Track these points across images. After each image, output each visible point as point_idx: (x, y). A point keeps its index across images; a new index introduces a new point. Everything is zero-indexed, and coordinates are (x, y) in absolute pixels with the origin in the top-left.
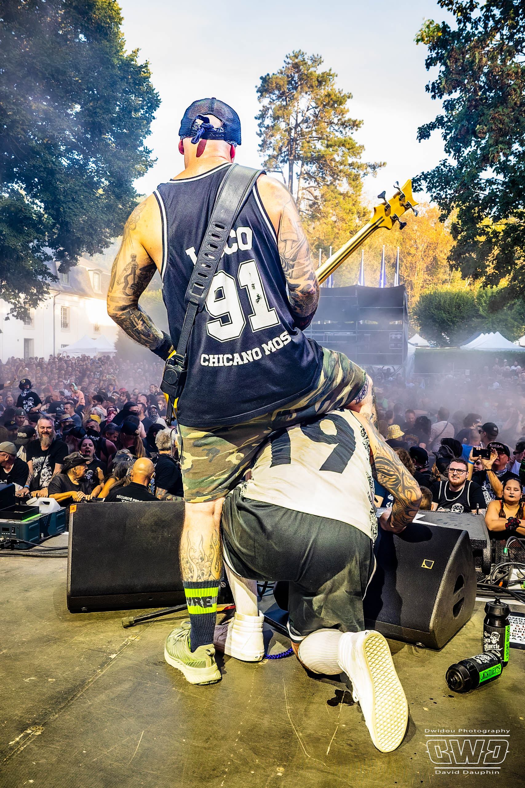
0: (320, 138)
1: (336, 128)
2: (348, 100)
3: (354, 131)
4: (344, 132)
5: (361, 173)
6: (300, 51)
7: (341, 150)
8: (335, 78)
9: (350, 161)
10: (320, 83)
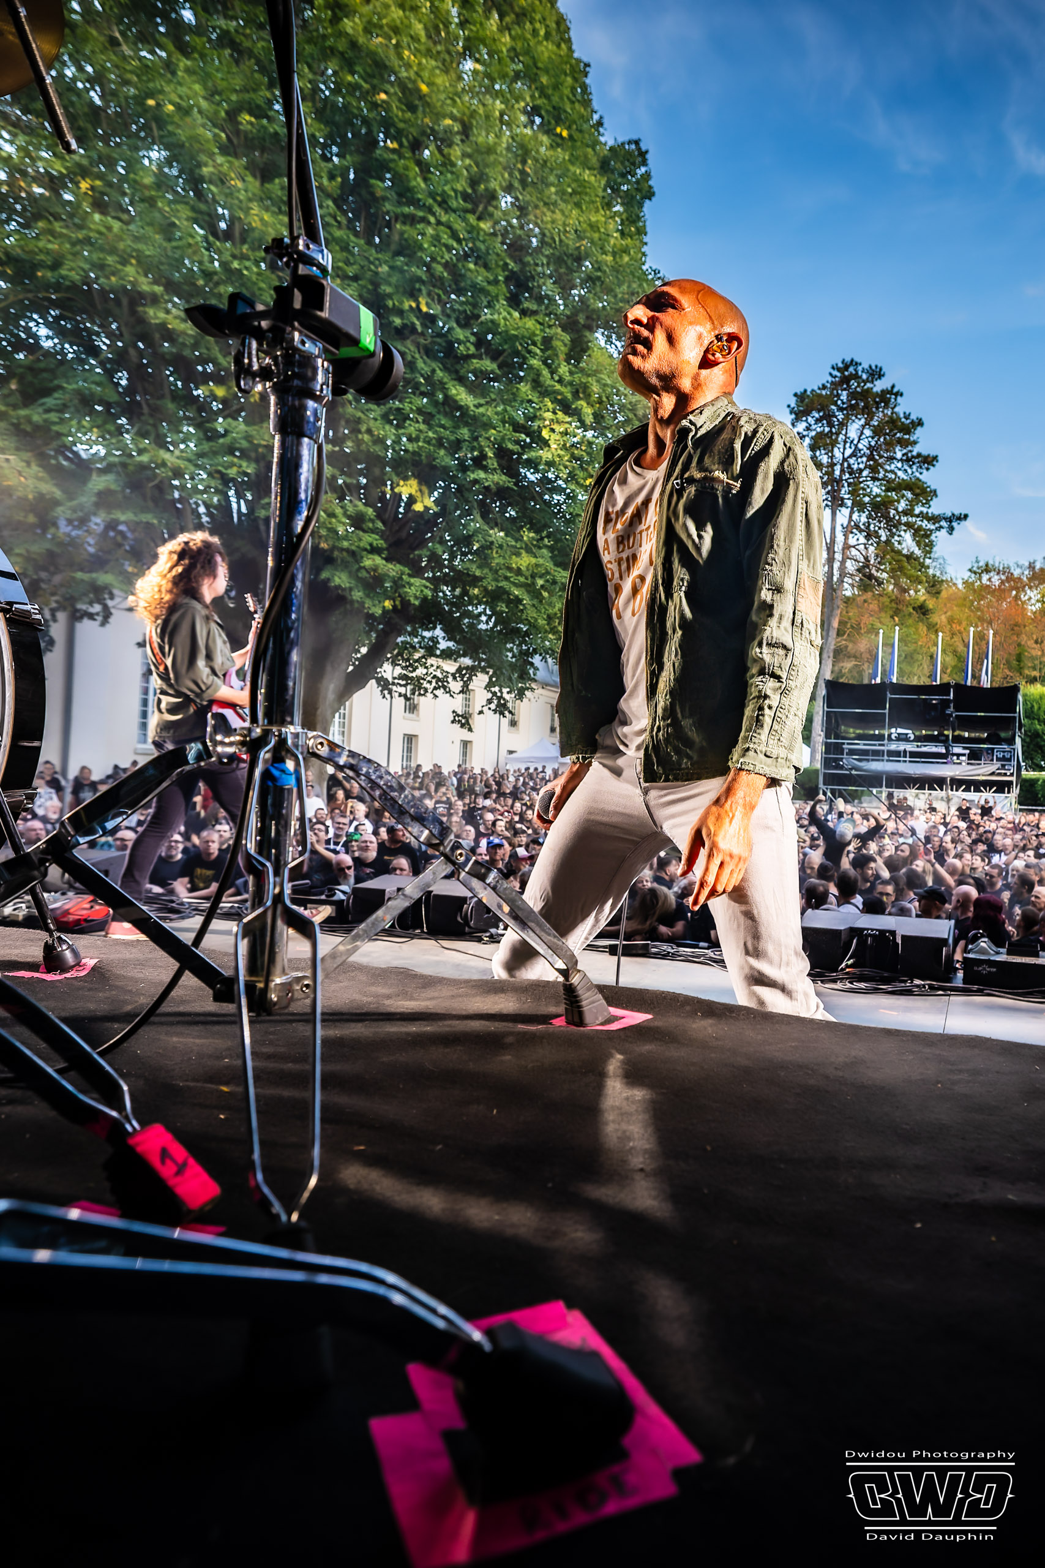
1: (899, 465)
2: (918, 429)
3: (924, 469)
4: (909, 471)
5: (933, 527)
6: (852, 360)
8: (899, 398)
9: (918, 510)
10: (879, 403)
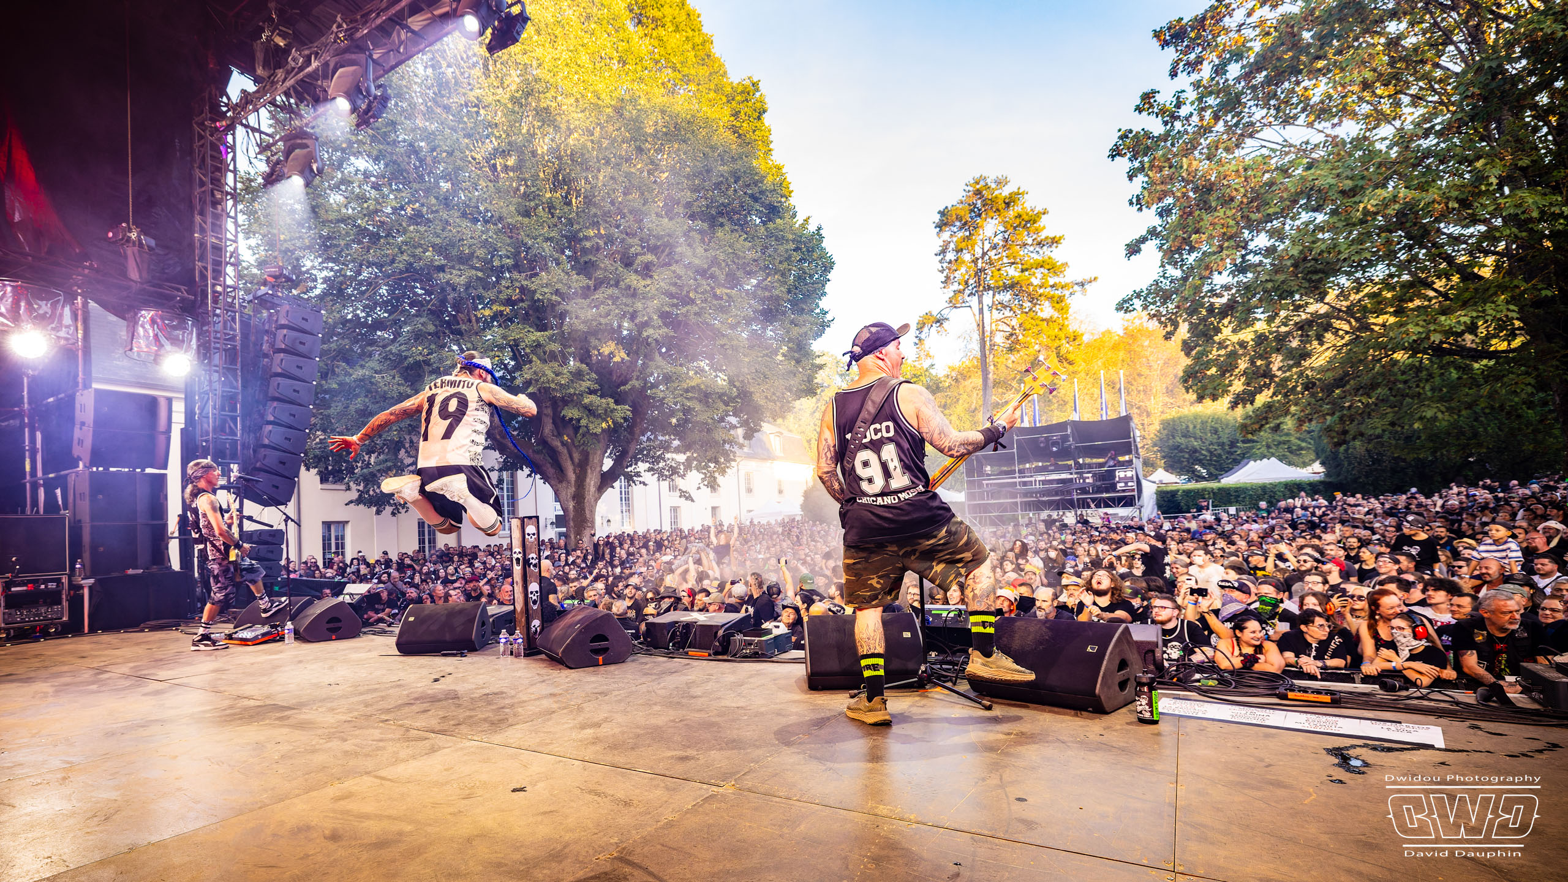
0: (1013, 263)
2: (1043, 217)
3: (1053, 248)
5: (1067, 293)
6: (981, 176)
7: (1039, 273)
8: (1025, 196)
10: (1008, 205)
